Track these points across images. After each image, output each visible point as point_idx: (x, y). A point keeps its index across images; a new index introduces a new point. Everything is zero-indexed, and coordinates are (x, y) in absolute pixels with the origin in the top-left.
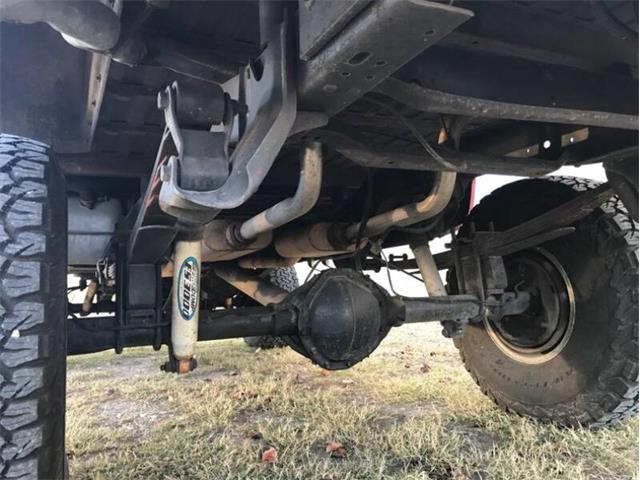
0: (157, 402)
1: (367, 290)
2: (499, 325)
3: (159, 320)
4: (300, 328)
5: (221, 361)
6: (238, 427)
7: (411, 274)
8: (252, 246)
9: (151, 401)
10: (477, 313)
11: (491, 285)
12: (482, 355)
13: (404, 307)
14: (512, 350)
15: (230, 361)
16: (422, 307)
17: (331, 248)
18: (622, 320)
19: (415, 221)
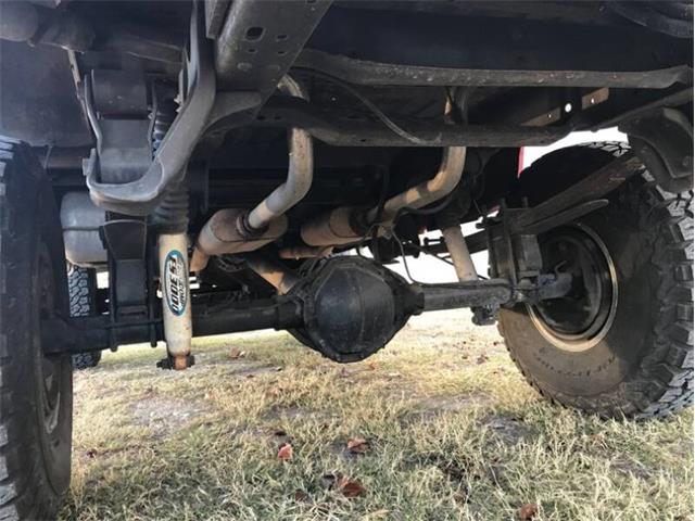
0: (193, 400)
1: (379, 277)
2: (541, 310)
3: (152, 315)
4: (305, 320)
5: (269, 356)
6: (266, 424)
7: (443, 259)
8: (266, 235)
9: (187, 399)
10: (508, 298)
11: (523, 267)
12: (526, 343)
13: (422, 294)
14: (556, 337)
15: (278, 356)
16: (443, 295)
17: (354, 234)
18: (666, 301)
19: (429, 202)
